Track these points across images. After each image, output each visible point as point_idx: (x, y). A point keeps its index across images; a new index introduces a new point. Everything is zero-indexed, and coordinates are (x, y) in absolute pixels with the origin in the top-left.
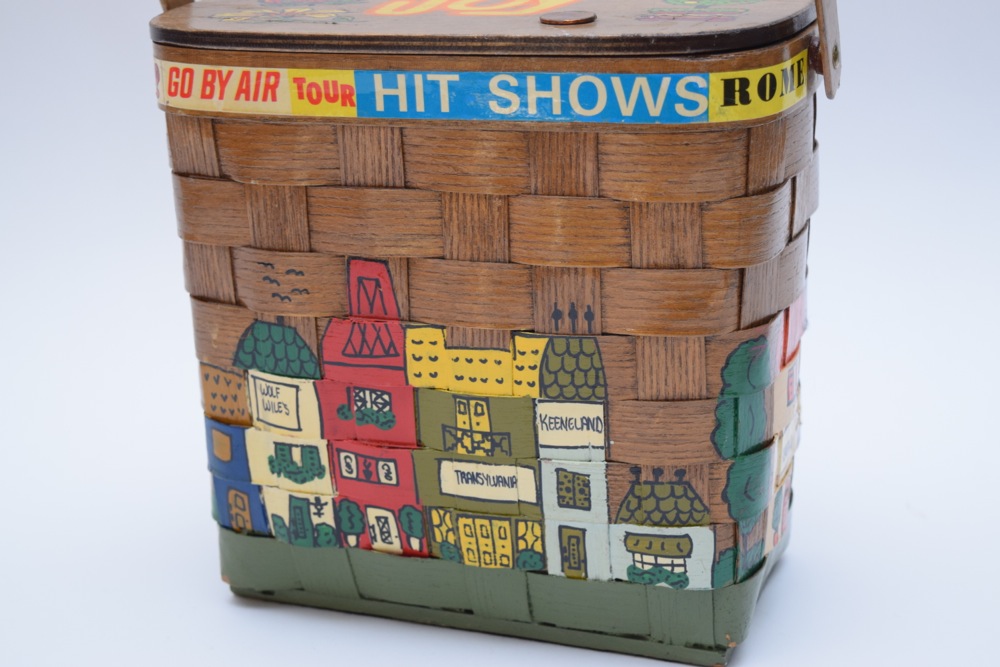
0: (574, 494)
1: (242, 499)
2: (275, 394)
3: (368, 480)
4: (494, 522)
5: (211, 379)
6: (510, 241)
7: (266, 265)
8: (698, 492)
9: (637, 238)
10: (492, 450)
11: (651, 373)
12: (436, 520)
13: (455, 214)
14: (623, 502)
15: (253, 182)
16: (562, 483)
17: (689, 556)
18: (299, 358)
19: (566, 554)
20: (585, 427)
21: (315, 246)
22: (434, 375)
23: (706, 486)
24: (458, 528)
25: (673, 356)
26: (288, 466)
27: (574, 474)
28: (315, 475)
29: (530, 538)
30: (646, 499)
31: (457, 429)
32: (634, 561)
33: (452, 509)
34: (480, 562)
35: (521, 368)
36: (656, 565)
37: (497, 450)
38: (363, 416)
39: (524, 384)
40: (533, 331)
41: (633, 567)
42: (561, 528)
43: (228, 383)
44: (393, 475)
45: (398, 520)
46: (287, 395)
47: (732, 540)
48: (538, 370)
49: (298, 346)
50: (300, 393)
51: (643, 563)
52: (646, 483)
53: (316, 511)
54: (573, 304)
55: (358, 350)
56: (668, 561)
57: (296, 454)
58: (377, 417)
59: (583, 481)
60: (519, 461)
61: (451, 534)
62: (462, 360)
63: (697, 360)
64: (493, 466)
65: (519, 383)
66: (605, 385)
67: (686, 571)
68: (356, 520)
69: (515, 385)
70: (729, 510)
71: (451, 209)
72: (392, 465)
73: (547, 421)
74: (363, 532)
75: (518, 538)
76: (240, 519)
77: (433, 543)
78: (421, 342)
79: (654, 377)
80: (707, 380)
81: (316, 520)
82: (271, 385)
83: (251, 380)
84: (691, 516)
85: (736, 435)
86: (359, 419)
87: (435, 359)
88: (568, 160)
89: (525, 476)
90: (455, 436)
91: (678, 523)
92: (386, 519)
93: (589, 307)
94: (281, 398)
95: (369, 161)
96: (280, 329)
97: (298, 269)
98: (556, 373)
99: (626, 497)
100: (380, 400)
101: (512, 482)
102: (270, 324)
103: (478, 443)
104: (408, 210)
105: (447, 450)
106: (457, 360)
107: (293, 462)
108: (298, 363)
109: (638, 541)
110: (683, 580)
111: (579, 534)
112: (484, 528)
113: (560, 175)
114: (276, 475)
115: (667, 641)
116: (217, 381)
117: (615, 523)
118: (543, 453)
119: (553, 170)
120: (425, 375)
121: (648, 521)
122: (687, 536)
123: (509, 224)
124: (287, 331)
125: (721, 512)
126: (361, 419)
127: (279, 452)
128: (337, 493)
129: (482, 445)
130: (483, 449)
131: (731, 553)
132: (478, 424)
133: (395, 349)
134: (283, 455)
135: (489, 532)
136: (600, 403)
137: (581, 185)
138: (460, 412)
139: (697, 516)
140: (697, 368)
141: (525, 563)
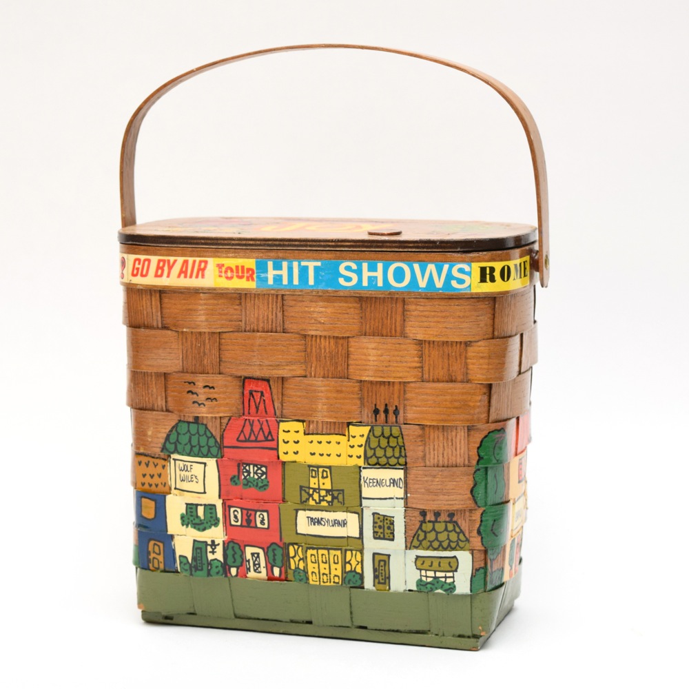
0: (384, 530)
1: (159, 546)
2: (189, 469)
3: (249, 526)
4: (331, 551)
5: (143, 464)
6: (348, 365)
7: (190, 383)
8: (462, 528)
9: (427, 363)
10: (332, 501)
11: (434, 450)
12: (292, 553)
13: (314, 349)
14: (415, 535)
15: (185, 330)
16: (376, 523)
17: (456, 571)
18: (207, 444)
19: (377, 573)
20: (392, 485)
21: (223, 370)
22: (296, 453)
23: (467, 525)
24: (306, 557)
25: (448, 439)
26: (194, 519)
27: (384, 516)
28: (212, 525)
29: (354, 563)
30: (429, 532)
31: (309, 488)
32: (421, 576)
33: (303, 544)
34: (320, 581)
35: (353, 447)
36: (435, 578)
37: (336, 501)
38: (248, 483)
39: (354, 457)
40: (361, 422)
41: (421, 580)
42: (374, 554)
43: (155, 466)
44: (266, 522)
45: (266, 554)
46: (197, 470)
47: (483, 562)
48: (363, 447)
49: (207, 436)
50: (206, 467)
51: (426, 577)
52: (429, 522)
53: (211, 550)
54: (386, 405)
55: (247, 438)
56: (443, 574)
57: (201, 511)
58: (257, 483)
59: (390, 521)
60: (349, 509)
61: (301, 562)
62: (315, 442)
63: (462, 441)
64: (332, 513)
65: (351, 456)
66: (406, 456)
67: (454, 581)
68: (237, 557)
69: (348, 458)
70: (482, 542)
71: (311, 345)
72: (265, 514)
73: (368, 481)
74: (242, 565)
75: (346, 563)
76: (156, 561)
77: (289, 570)
78: (289, 431)
79: (436, 452)
80: (468, 455)
81: (211, 557)
82: (187, 463)
83: (172, 462)
84: (458, 544)
85: (486, 492)
86: (244, 485)
87: (297, 442)
88: (386, 315)
89: (352, 519)
90: (308, 493)
91: (449, 548)
92: (258, 554)
93: (396, 406)
94: (193, 472)
95: (261, 317)
96: (196, 426)
97: (211, 385)
98: (374, 449)
99: (417, 532)
100: (259, 471)
101: (343, 524)
102: (189, 423)
103: (323, 497)
104: (284, 346)
105: (302, 502)
106: (312, 442)
107: (197, 517)
108: (206, 448)
109: (424, 562)
110: (452, 587)
111: (385, 558)
112: (324, 556)
113: (380, 324)
114: (185, 526)
115: (441, 634)
116: (147, 465)
117: (410, 549)
118: (365, 502)
119: (377, 320)
120: (291, 453)
121: (431, 548)
122: (455, 557)
123: (348, 354)
124: (200, 427)
125: (476, 542)
126: (247, 485)
127: (189, 510)
128: (227, 537)
129: (326, 498)
130: (326, 501)
131: (482, 571)
132: (324, 484)
133: (272, 436)
134: (191, 512)
135: (327, 559)
136: (402, 469)
137: (393, 330)
138: (312, 477)
139: (461, 544)
140: (462, 447)
141: (349, 581)
